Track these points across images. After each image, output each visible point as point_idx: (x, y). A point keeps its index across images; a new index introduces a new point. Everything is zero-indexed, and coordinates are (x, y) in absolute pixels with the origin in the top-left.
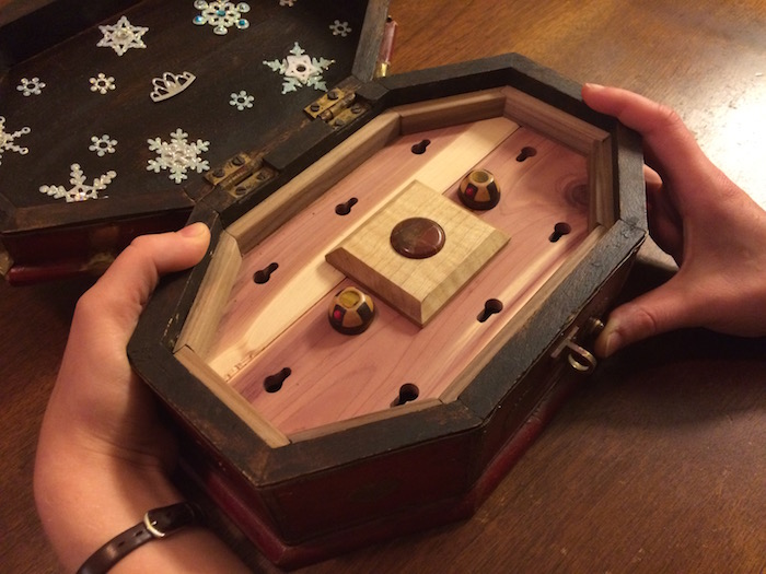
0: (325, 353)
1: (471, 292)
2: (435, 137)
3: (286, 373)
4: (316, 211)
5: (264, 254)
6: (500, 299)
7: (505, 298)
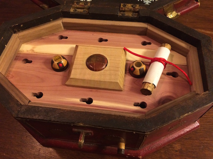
0: (44, 66)
1: (91, 91)
2: (155, 44)
3: (30, 62)
4: (94, 34)
5: (69, 33)
6: (94, 101)
7: (95, 103)
